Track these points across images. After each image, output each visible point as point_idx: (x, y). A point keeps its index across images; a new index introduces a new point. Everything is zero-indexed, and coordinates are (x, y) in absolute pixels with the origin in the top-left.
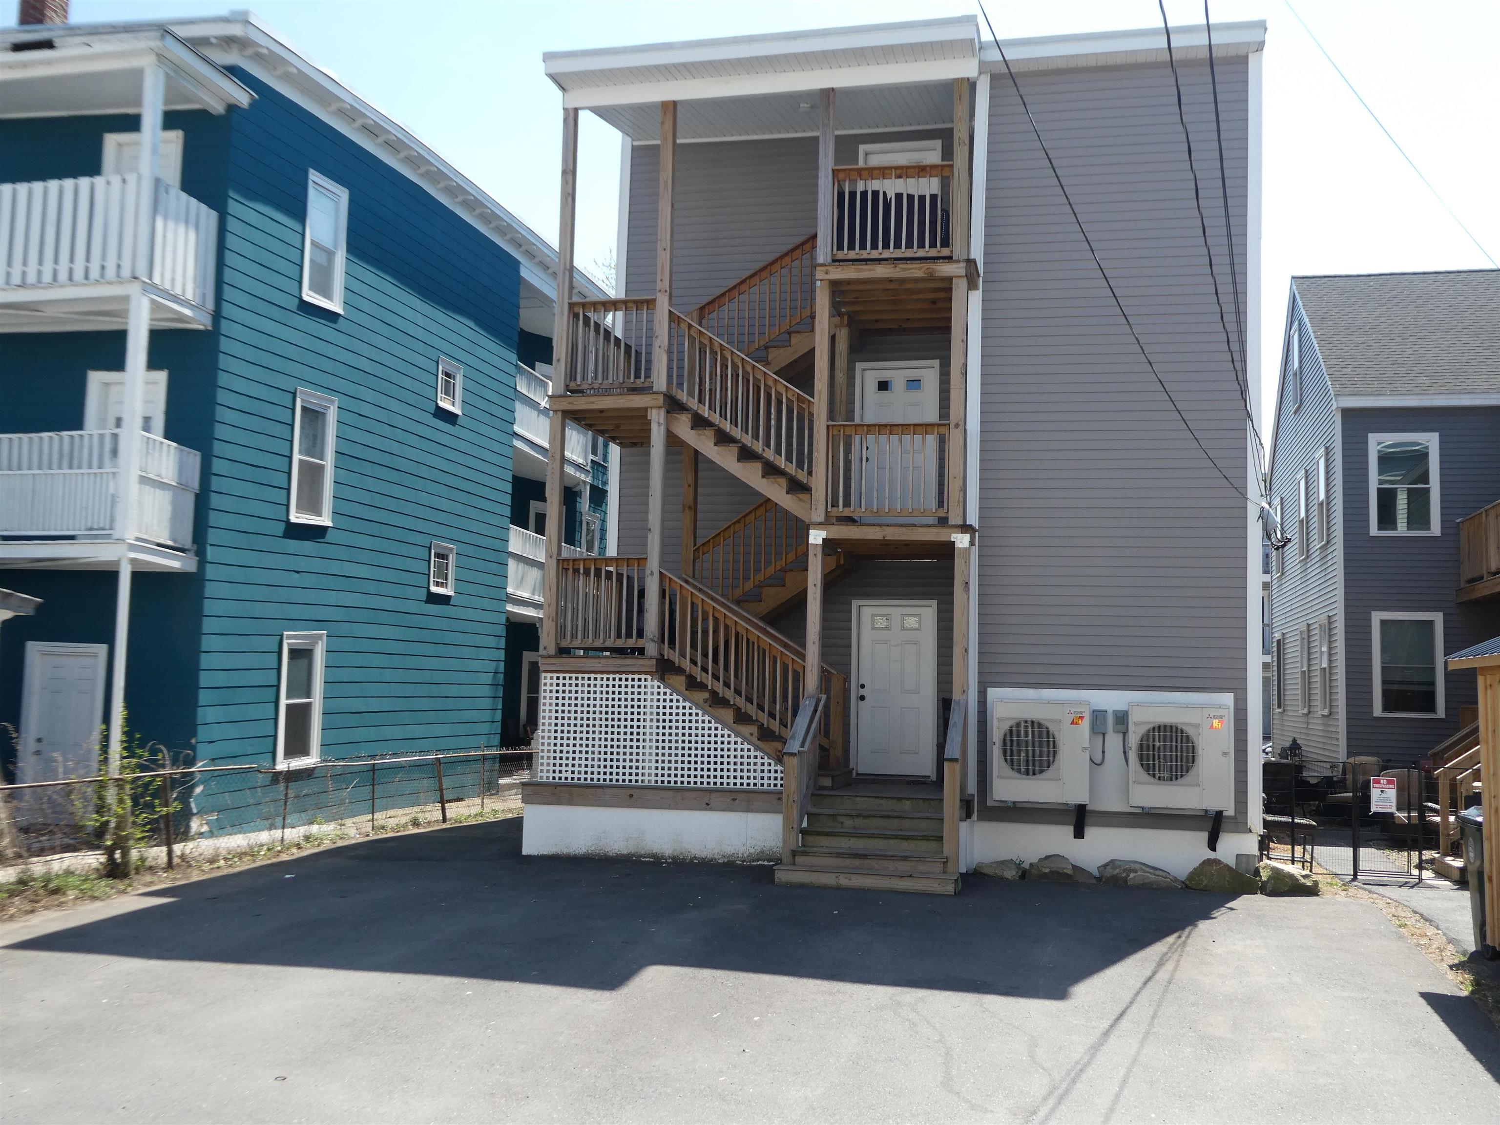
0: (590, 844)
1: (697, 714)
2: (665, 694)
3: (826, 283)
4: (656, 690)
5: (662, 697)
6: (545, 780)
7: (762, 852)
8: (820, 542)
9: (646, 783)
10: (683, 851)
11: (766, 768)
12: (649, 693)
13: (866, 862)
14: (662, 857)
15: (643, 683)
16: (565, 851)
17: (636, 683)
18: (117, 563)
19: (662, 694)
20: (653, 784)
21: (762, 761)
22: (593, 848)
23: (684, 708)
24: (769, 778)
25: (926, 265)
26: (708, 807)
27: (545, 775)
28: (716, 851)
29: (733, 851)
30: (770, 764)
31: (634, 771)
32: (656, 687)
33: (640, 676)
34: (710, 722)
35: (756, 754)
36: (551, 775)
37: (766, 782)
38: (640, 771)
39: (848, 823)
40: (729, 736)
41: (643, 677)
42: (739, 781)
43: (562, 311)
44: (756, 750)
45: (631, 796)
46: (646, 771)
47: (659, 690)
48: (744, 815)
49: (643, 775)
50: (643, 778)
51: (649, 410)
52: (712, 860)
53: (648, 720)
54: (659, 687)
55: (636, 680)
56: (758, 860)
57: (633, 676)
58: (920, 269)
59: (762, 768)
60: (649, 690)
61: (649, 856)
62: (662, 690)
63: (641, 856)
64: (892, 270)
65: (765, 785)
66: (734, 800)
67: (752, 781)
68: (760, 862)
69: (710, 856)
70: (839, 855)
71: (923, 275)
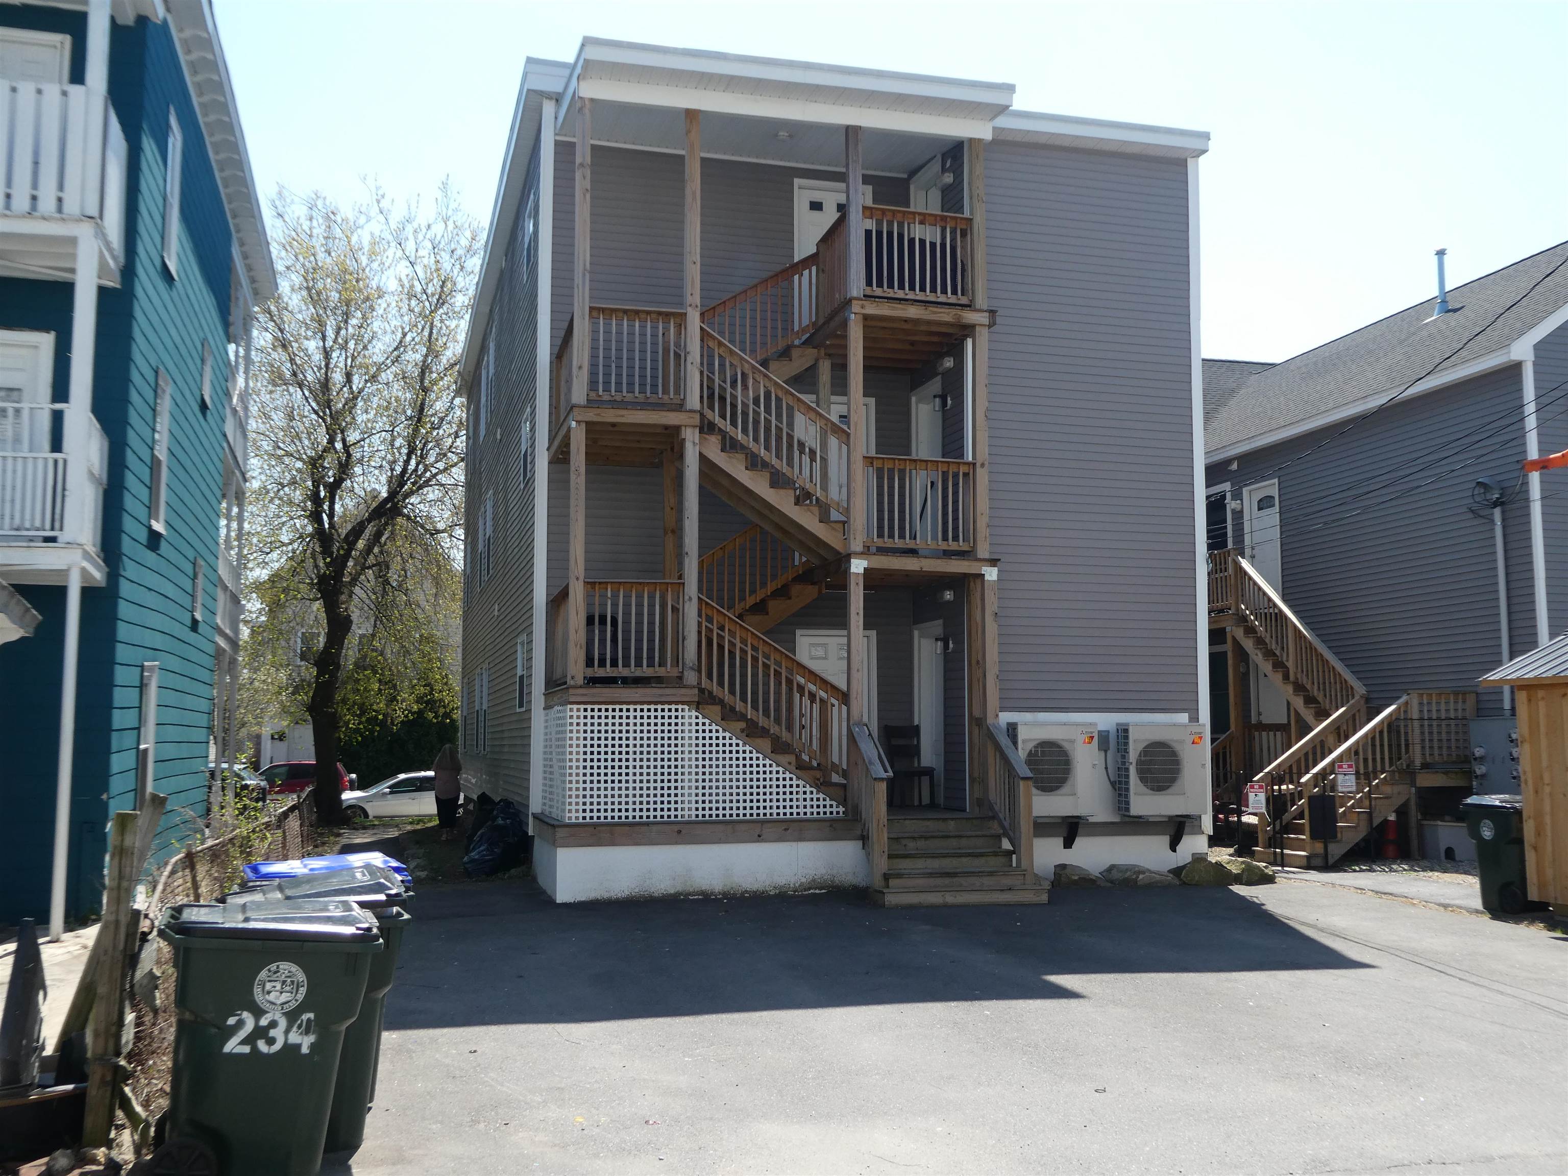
0: (633, 886)
1: (737, 745)
2: (704, 724)
3: (860, 317)
4: (694, 721)
5: (700, 728)
6: (574, 820)
7: (814, 880)
8: (861, 571)
9: (686, 818)
10: (734, 885)
11: (808, 796)
12: (687, 724)
13: (955, 880)
14: (712, 893)
15: (680, 714)
16: (606, 895)
17: (673, 714)
18: (65, 573)
19: (700, 724)
20: (694, 818)
21: (804, 789)
22: (637, 890)
23: (724, 738)
24: (812, 807)
25: (953, 311)
26: (760, 838)
27: (574, 815)
28: (767, 883)
29: (784, 882)
30: (812, 793)
31: (673, 806)
32: (694, 717)
33: (677, 707)
34: (751, 752)
35: (798, 782)
36: (581, 815)
37: (808, 810)
38: (679, 806)
39: (911, 845)
40: (771, 766)
41: (680, 707)
42: (781, 811)
43: (583, 315)
44: (798, 778)
45: (679, 832)
46: (686, 806)
47: (697, 721)
48: (794, 844)
49: (682, 809)
50: (683, 813)
51: (683, 428)
52: (763, 893)
53: (687, 752)
54: (697, 718)
55: (673, 710)
56: (810, 889)
57: (670, 707)
58: (948, 314)
59: (805, 796)
60: (686, 721)
61: (698, 894)
62: (701, 721)
63: (690, 894)
64: (923, 312)
65: (808, 814)
66: (786, 830)
67: (795, 810)
68: (812, 891)
69: (761, 889)
70: (931, 875)
71: (951, 320)
